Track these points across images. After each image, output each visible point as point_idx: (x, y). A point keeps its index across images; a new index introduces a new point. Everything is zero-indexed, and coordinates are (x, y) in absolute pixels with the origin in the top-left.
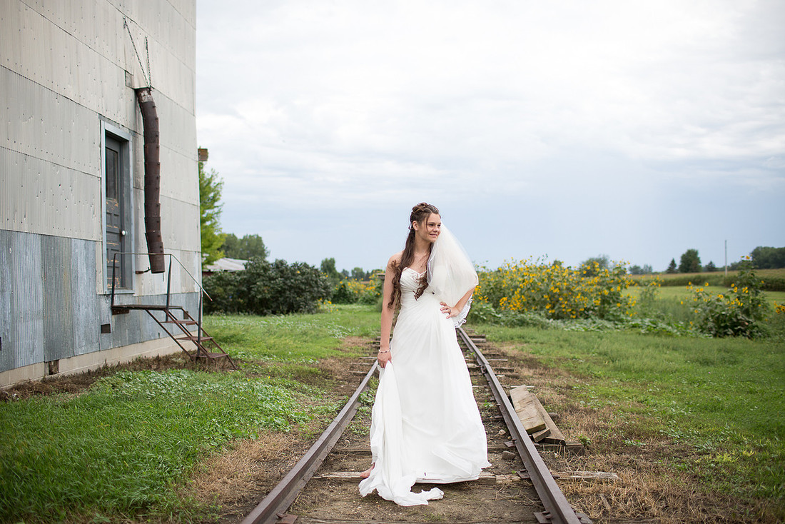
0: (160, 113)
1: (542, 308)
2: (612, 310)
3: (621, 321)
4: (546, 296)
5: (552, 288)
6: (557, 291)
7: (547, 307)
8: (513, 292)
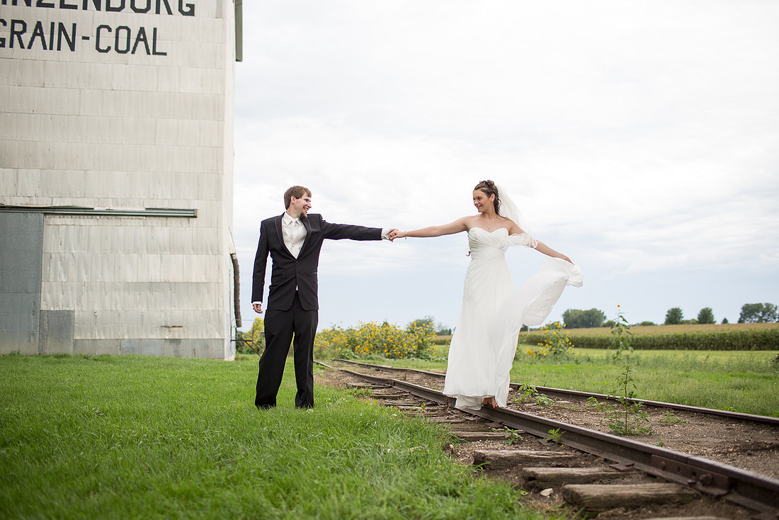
0: (239, 263)
1: (382, 352)
2: (423, 352)
3: (429, 359)
4: (385, 344)
5: (388, 339)
6: (391, 341)
7: (385, 351)
8: (363, 343)
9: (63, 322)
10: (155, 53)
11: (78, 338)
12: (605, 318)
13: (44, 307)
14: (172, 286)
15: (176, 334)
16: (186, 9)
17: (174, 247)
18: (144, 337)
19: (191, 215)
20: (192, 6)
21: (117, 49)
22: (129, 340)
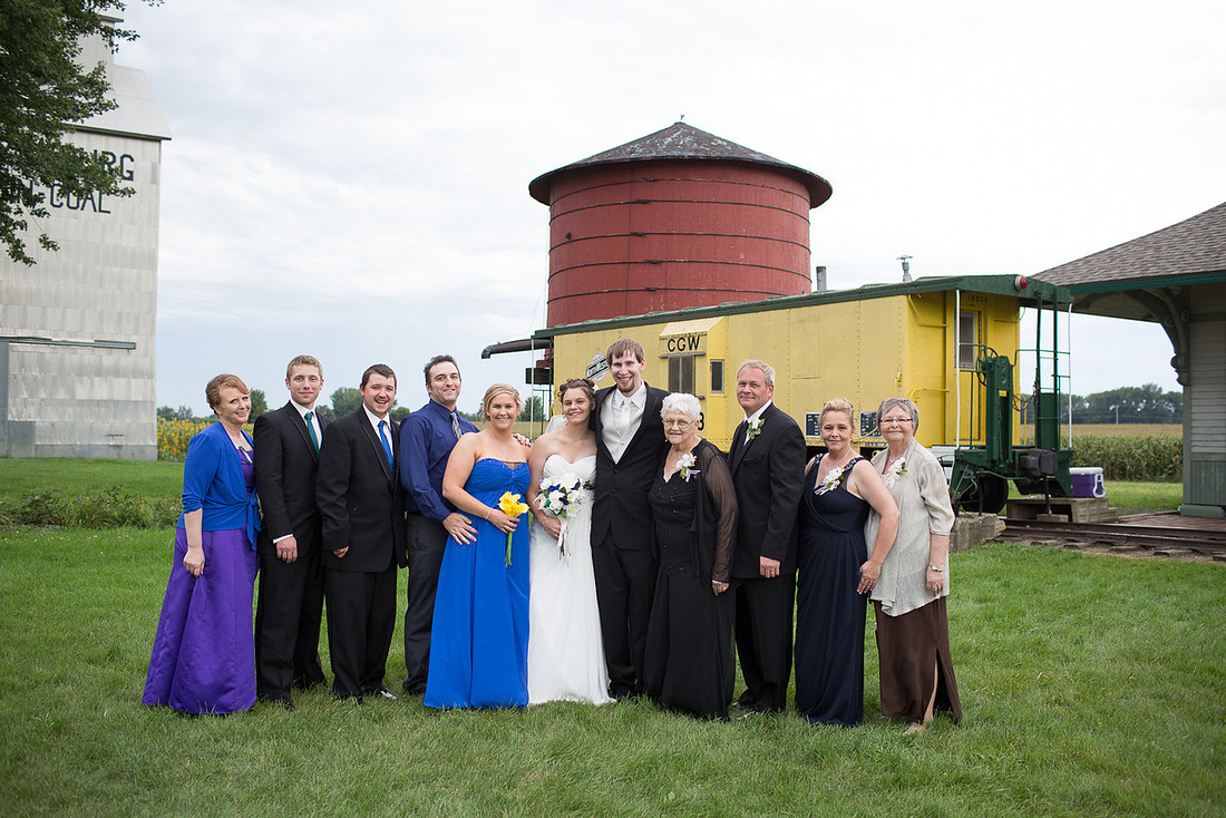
9: (25, 431)
10: (100, 211)
11: (38, 443)
12: (395, 403)
13: (10, 418)
14: (116, 403)
15: (117, 441)
16: (127, 175)
17: (117, 372)
18: (92, 443)
19: (131, 347)
20: (131, 173)
21: (68, 205)
22: (81, 446)
